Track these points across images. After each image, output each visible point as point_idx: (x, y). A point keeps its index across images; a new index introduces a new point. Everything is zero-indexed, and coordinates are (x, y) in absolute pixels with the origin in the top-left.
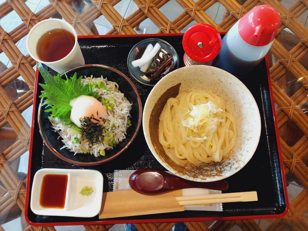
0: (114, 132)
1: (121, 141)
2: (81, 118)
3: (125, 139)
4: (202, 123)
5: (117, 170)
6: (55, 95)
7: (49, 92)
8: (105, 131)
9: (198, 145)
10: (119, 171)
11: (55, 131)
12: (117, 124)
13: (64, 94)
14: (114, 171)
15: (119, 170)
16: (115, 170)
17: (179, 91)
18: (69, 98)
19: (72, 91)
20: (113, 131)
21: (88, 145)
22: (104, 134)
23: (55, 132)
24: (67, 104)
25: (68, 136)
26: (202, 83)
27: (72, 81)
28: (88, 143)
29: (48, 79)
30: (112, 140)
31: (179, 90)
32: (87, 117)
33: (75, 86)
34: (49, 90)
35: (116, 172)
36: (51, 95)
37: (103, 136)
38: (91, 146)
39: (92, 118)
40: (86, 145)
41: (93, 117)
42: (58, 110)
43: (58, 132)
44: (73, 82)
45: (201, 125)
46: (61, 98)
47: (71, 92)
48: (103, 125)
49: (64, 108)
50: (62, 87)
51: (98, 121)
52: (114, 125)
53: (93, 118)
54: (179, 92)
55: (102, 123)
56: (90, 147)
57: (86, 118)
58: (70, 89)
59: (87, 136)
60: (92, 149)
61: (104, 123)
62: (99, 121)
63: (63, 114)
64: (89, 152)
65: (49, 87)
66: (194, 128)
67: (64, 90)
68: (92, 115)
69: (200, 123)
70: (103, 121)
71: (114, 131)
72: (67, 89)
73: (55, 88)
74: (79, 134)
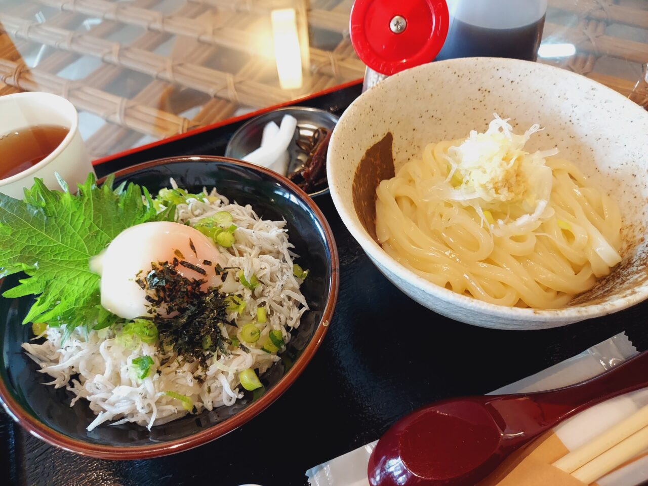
0: (264, 304)
1: (296, 327)
2: (141, 272)
3: (306, 311)
4: (512, 161)
5: (314, 469)
6: (36, 251)
7: (11, 247)
8: (235, 302)
9: (531, 242)
10: (322, 468)
11: (54, 385)
12: (265, 268)
13: (67, 244)
14: (307, 474)
15: (323, 464)
16: (308, 471)
17: (395, 163)
18: (85, 252)
19: (90, 229)
20: (260, 301)
21: (190, 374)
22: (234, 315)
23: (56, 387)
24: (81, 268)
25: (108, 373)
26: (440, 122)
27: (84, 196)
28: (187, 367)
29: (5, 212)
30: (265, 332)
31: (394, 158)
32: (160, 264)
33: (98, 210)
34: (11, 241)
35: (312, 476)
36: (21, 252)
37: (233, 323)
38: (202, 374)
39: (180, 265)
40: (184, 376)
41: (180, 260)
42: (53, 287)
43: (69, 388)
44: (89, 199)
45: (512, 167)
46: (57, 254)
47: (86, 232)
48: (220, 287)
49: (74, 278)
50: (56, 221)
51: (199, 272)
52: (257, 279)
53: (183, 263)
54: (395, 166)
55: (214, 281)
56: (200, 380)
57: (158, 266)
58: (83, 223)
59: (176, 340)
60: (206, 386)
61: (223, 279)
62: (202, 272)
63: (75, 304)
64: (201, 404)
65: (9, 232)
66: (497, 190)
67: (62, 229)
68: (177, 252)
69: (505, 164)
70: (218, 273)
71: (263, 300)
72: (71, 224)
73: (30, 233)
74: (146, 345)
